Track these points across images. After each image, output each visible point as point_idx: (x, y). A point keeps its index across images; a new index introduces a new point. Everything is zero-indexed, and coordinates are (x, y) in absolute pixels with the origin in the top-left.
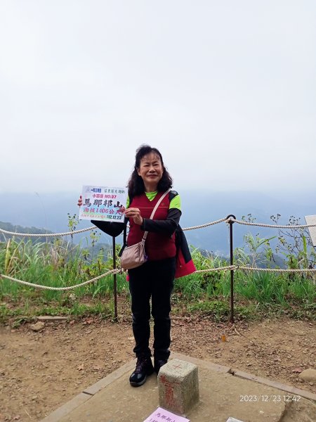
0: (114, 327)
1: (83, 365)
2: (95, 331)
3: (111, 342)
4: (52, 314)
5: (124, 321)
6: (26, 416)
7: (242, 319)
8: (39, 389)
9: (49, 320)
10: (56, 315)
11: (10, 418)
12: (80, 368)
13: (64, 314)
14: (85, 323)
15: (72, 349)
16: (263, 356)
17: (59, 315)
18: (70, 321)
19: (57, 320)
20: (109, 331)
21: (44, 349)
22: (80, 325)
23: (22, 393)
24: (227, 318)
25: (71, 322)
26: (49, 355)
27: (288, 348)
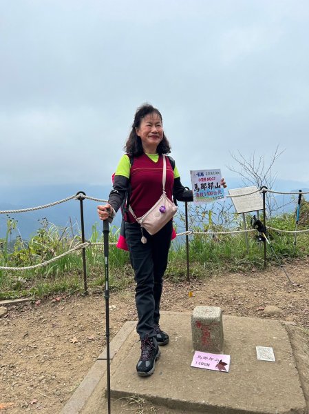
0: (86, 300)
1: (74, 338)
2: (68, 306)
3: (91, 313)
4: (12, 297)
5: (94, 293)
6: (43, 398)
7: (195, 277)
8: (40, 369)
9: (10, 303)
10: (16, 298)
11: (26, 404)
12: (74, 340)
13: (25, 296)
14: (54, 301)
15: (54, 326)
16: (228, 302)
17: (20, 298)
18: (36, 301)
19: (19, 302)
20: (83, 304)
21: (20, 331)
22: (49, 303)
23: (23, 378)
24: (183, 278)
25: (37, 303)
26: (31, 336)
27: (241, 294)
